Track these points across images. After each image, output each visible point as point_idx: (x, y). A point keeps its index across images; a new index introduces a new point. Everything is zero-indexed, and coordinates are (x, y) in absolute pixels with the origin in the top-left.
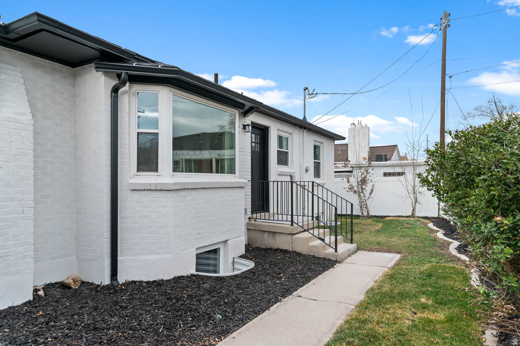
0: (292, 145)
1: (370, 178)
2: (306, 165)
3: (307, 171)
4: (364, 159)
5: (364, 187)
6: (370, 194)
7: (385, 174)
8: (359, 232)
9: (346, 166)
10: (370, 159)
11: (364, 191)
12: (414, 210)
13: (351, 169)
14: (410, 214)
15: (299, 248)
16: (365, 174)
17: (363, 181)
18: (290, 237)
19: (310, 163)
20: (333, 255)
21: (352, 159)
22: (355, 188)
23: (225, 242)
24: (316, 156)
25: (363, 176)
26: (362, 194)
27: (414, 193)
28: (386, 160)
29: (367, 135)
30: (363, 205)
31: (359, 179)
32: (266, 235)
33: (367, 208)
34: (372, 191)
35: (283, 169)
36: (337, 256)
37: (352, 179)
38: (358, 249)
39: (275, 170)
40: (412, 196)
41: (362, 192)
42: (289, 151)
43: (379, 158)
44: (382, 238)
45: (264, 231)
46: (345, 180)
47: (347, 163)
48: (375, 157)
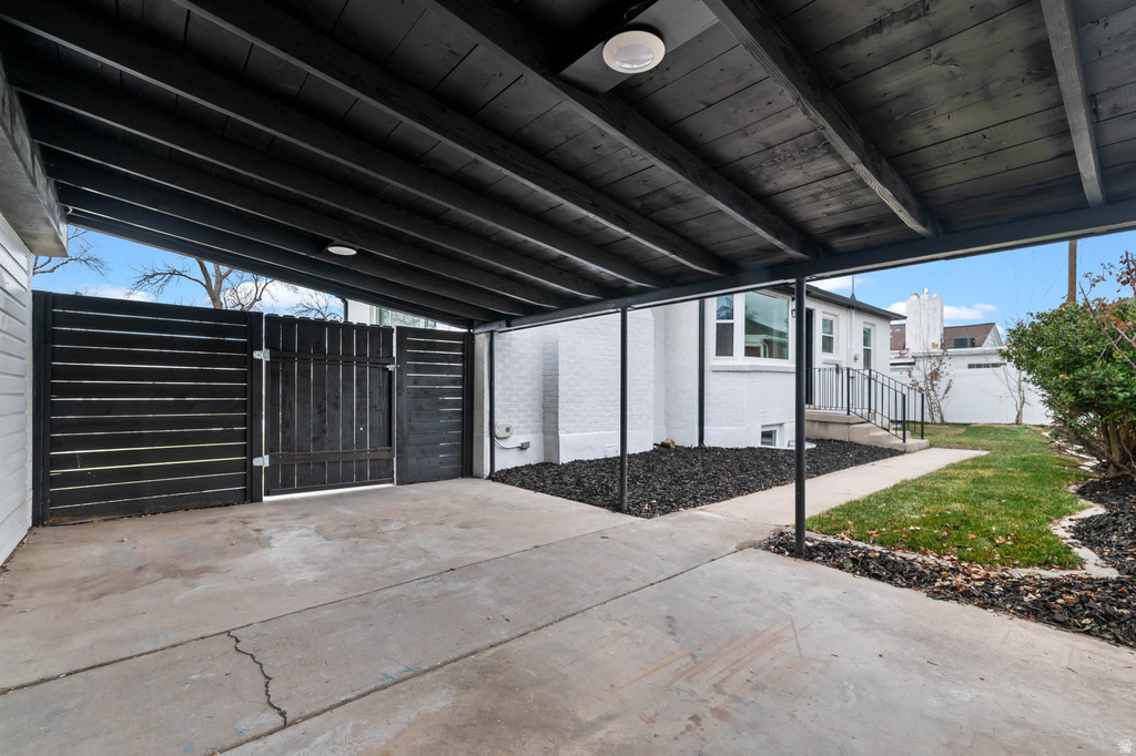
0: (838, 329)
1: (945, 371)
2: (855, 352)
3: (855, 359)
4: (934, 345)
5: (935, 382)
6: (946, 392)
7: (971, 366)
8: (931, 434)
9: (902, 356)
10: (943, 346)
11: (936, 388)
12: (1019, 414)
13: (912, 361)
14: (1014, 421)
15: (857, 438)
16: (937, 365)
17: (935, 375)
18: (846, 427)
19: (859, 350)
20: (900, 446)
21: (914, 345)
22: (922, 385)
23: (781, 425)
24: (866, 341)
25: (934, 368)
26: (932, 393)
27: (1020, 390)
28: (973, 345)
29: (939, 310)
30: (935, 408)
31: (928, 372)
32: (816, 425)
33: (940, 411)
34: (948, 388)
35: (828, 356)
36: (905, 447)
37: (915, 373)
38: (931, 446)
39: (819, 357)
40: (1016, 395)
41: (933, 389)
42: (834, 336)
43: (961, 343)
44: (964, 440)
45: (814, 421)
46: (905, 374)
47: (903, 352)
48: (953, 342)
